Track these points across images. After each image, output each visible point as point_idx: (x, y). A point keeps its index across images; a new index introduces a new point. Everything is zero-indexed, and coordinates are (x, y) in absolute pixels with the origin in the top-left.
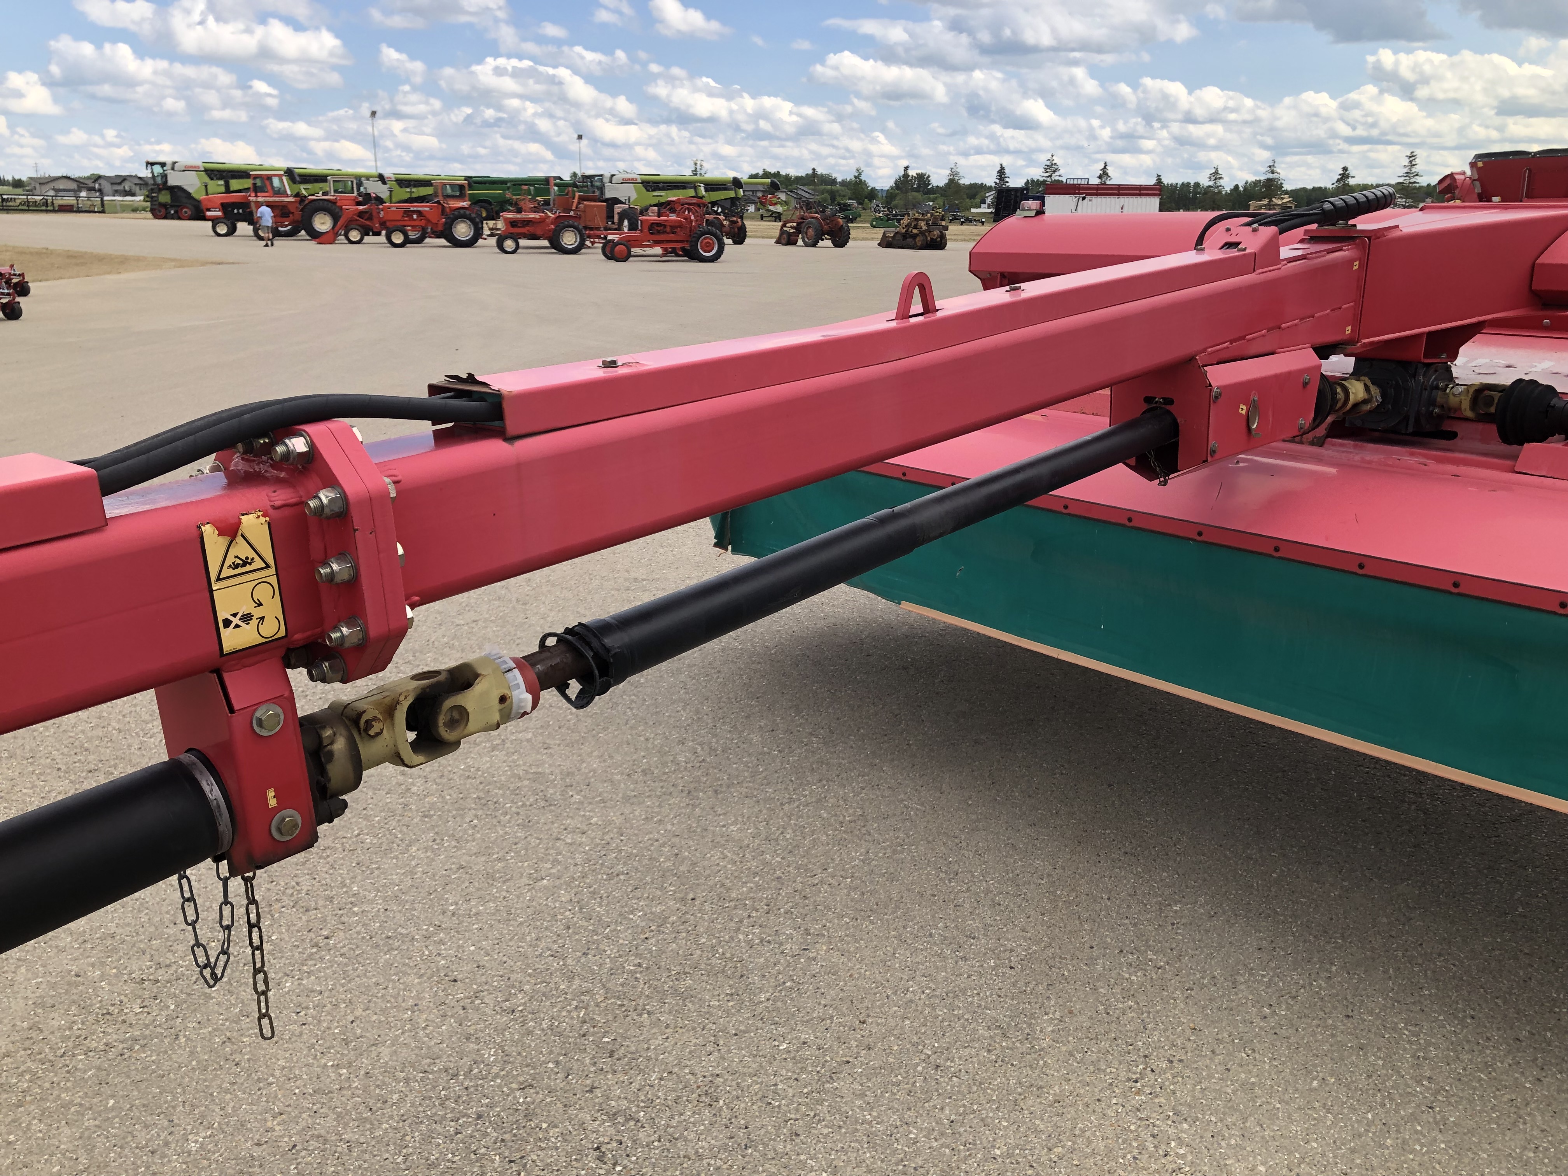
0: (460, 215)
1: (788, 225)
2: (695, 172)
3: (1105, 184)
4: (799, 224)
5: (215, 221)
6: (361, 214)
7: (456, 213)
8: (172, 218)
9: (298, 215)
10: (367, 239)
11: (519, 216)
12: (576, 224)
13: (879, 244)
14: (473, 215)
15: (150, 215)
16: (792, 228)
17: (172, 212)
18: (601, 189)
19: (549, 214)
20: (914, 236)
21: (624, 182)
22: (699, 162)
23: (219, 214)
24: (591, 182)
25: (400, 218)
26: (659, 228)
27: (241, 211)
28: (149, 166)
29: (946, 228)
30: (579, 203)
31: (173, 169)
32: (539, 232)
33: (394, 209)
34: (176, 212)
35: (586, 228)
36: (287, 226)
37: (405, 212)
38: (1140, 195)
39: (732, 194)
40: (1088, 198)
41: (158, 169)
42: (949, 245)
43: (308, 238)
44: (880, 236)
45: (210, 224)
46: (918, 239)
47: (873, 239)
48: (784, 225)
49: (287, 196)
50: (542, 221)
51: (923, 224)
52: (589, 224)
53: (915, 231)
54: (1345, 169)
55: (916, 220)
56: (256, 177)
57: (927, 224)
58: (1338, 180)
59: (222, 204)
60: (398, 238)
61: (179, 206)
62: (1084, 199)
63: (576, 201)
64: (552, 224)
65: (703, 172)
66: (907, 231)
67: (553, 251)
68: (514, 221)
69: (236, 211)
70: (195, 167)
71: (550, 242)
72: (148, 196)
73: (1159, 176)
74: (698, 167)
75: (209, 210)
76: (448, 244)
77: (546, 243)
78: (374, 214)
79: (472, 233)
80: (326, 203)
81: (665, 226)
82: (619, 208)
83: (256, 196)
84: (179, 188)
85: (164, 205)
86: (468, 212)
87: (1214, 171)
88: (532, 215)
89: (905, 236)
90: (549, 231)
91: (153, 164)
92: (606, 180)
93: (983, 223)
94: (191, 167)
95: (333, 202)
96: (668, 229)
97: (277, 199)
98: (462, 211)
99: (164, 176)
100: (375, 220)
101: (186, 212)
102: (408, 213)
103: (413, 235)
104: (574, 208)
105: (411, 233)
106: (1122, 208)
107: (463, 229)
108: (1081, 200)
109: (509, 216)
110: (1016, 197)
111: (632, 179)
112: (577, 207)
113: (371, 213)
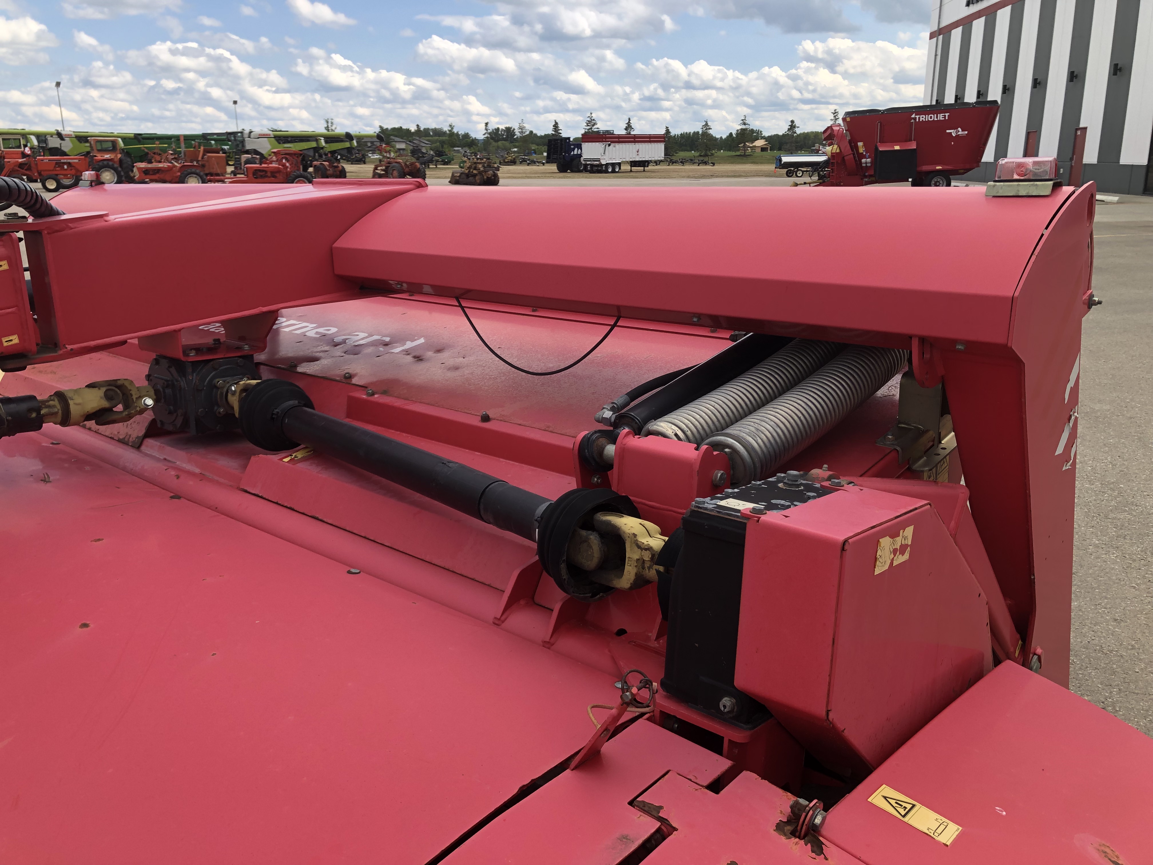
0: (107, 165)
1: (379, 168)
2: (327, 128)
3: (630, 134)
4: (387, 167)
6: (21, 165)
11: (150, 166)
12: (198, 171)
13: (450, 182)
14: (116, 166)
16: (382, 170)
18: (243, 142)
19: (176, 164)
20: (475, 176)
21: (262, 136)
22: (330, 121)
24: (235, 137)
25: (52, 168)
26: (262, 174)
29: (498, 169)
30: (204, 155)
32: (168, 179)
33: (47, 161)
35: (207, 175)
37: (56, 164)
38: (650, 142)
39: (347, 145)
40: (613, 145)
42: (501, 181)
44: (450, 175)
46: (477, 178)
47: (445, 178)
48: (376, 168)
50: (169, 169)
51: (480, 166)
52: (212, 171)
53: (475, 172)
54: (792, 122)
55: (475, 163)
57: (483, 166)
60: (51, 185)
62: (609, 145)
63: (201, 153)
64: (178, 172)
65: (333, 128)
66: (469, 172)
68: (146, 170)
73: (667, 127)
74: (330, 125)
78: (33, 165)
81: (266, 171)
82: (245, 157)
86: (111, 163)
87: (704, 123)
88: (161, 165)
89: (468, 176)
90: (177, 177)
92: (246, 136)
93: (543, 164)
96: (269, 174)
98: (105, 162)
102: (60, 164)
103: (67, 182)
104: (200, 159)
105: (64, 180)
106: (638, 152)
107: (107, 176)
108: (607, 146)
109: (141, 166)
110: (562, 144)
111: (267, 135)
112: (203, 158)
113: (30, 166)
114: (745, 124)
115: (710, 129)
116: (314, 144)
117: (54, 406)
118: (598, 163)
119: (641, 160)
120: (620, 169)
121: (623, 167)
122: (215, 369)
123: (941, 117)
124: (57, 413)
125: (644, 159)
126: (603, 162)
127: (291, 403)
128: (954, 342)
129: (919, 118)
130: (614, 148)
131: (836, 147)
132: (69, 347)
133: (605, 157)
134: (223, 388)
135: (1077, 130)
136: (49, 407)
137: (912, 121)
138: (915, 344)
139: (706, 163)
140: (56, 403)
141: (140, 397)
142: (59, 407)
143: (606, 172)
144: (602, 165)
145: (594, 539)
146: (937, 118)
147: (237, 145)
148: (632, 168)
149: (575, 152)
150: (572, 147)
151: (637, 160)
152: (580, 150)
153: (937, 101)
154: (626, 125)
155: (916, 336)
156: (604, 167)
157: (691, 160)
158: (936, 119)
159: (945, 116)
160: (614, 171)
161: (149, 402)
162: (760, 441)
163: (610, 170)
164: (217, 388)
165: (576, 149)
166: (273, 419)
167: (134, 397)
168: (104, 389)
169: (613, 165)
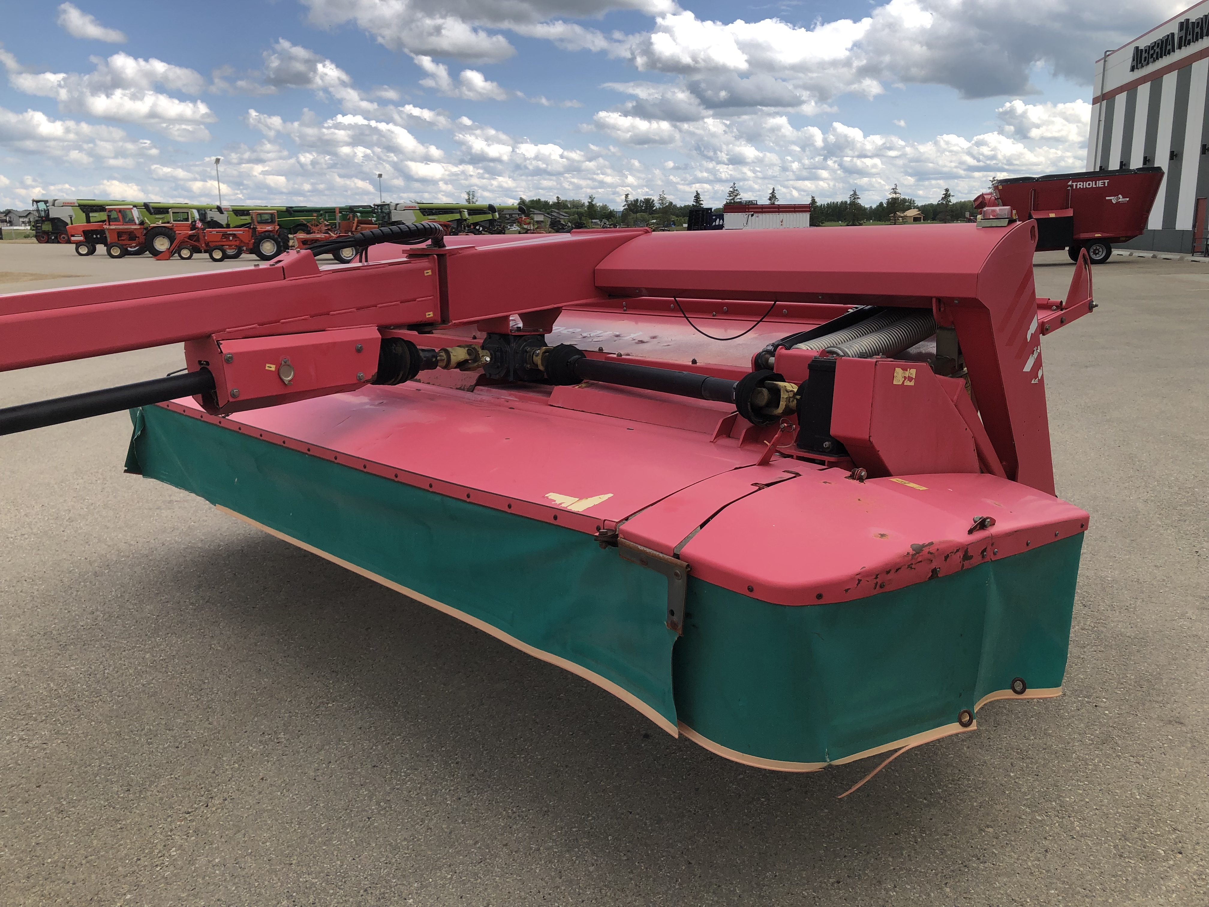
0: (267, 236)
2: (468, 201)
3: (774, 204)
5: (78, 244)
6: (190, 237)
7: (263, 235)
8: (53, 242)
9: (142, 239)
10: (195, 256)
11: (308, 236)
14: (275, 237)
15: (34, 240)
17: (53, 238)
18: (389, 214)
19: (333, 235)
21: (407, 208)
22: (471, 193)
23: (82, 238)
24: (381, 209)
25: (219, 240)
27: (99, 236)
28: (35, 203)
30: (357, 226)
31: (54, 205)
33: (215, 233)
34: (56, 238)
36: (135, 247)
37: (223, 235)
38: (795, 212)
39: (490, 217)
40: (755, 215)
41: (42, 206)
43: (151, 256)
45: (74, 246)
49: (135, 224)
54: (947, 190)
56: (111, 211)
58: (943, 199)
59: (84, 231)
60: (218, 255)
61: (58, 233)
62: (752, 215)
63: (355, 225)
65: (474, 200)
67: (337, 262)
68: (305, 241)
69: (95, 236)
70: (71, 203)
71: (334, 256)
72: (33, 226)
73: (813, 197)
74: (471, 197)
75: (73, 236)
76: (258, 258)
77: (330, 256)
78: (201, 237)
79: (275, 250)
80: (164, 229)
83: (109, 225)
84: (58, 219)
85: (46, 233)
86: (271, 234)
87: (852, 193)
88: (318, 236)
91: (37, 202)
92: (392, 208)
94: (68, 203)
95: (171, 229)
97: (126, 227)
98: (267, 233)
99: (47, 211)
100: (202, 242)
101: (64, 238)
102: (226, 236)
103: (230, 252)
104: (354, 229)
105: (228, 251)
106: (782, 222)
107: (268, 246)
108: (750, 216)
109: (301, 237)
110: (703, 215)
111: (412, 207)
112: (356, 229)
113: (199, 236)
114: (896, 193)
115: (858, 198)
116: (457, 216)
117: (443, 356)
122: (526, 341)
123: (1100, 184)
124: (444, 360)
127: (577, 356)
128: (953, 299)
129: (1076, 185)
130: (757, 219)
132: (454, 322)
134: (530, 352)
136: (440, 356)
137: (1069, 188)
138: (934, 300)
140: (443, 354)
141: (483, 356)
142: (445, 357)
145: (765, 391)
146: (1096, 184)
147: (384, 217)
149: (717, 223)
150: (714, 217)
152: (721, 220)
153: (1101, 167)
154: (770, 195)
155: (935, 297)
158: (1094, 186)
159: (1104, 183)
161: (488, 359)
162: (851, 351)
164: (526, 352)
165: (718, 220)
166: (567, 365)
167: (481, 355)
168: (467, 349)
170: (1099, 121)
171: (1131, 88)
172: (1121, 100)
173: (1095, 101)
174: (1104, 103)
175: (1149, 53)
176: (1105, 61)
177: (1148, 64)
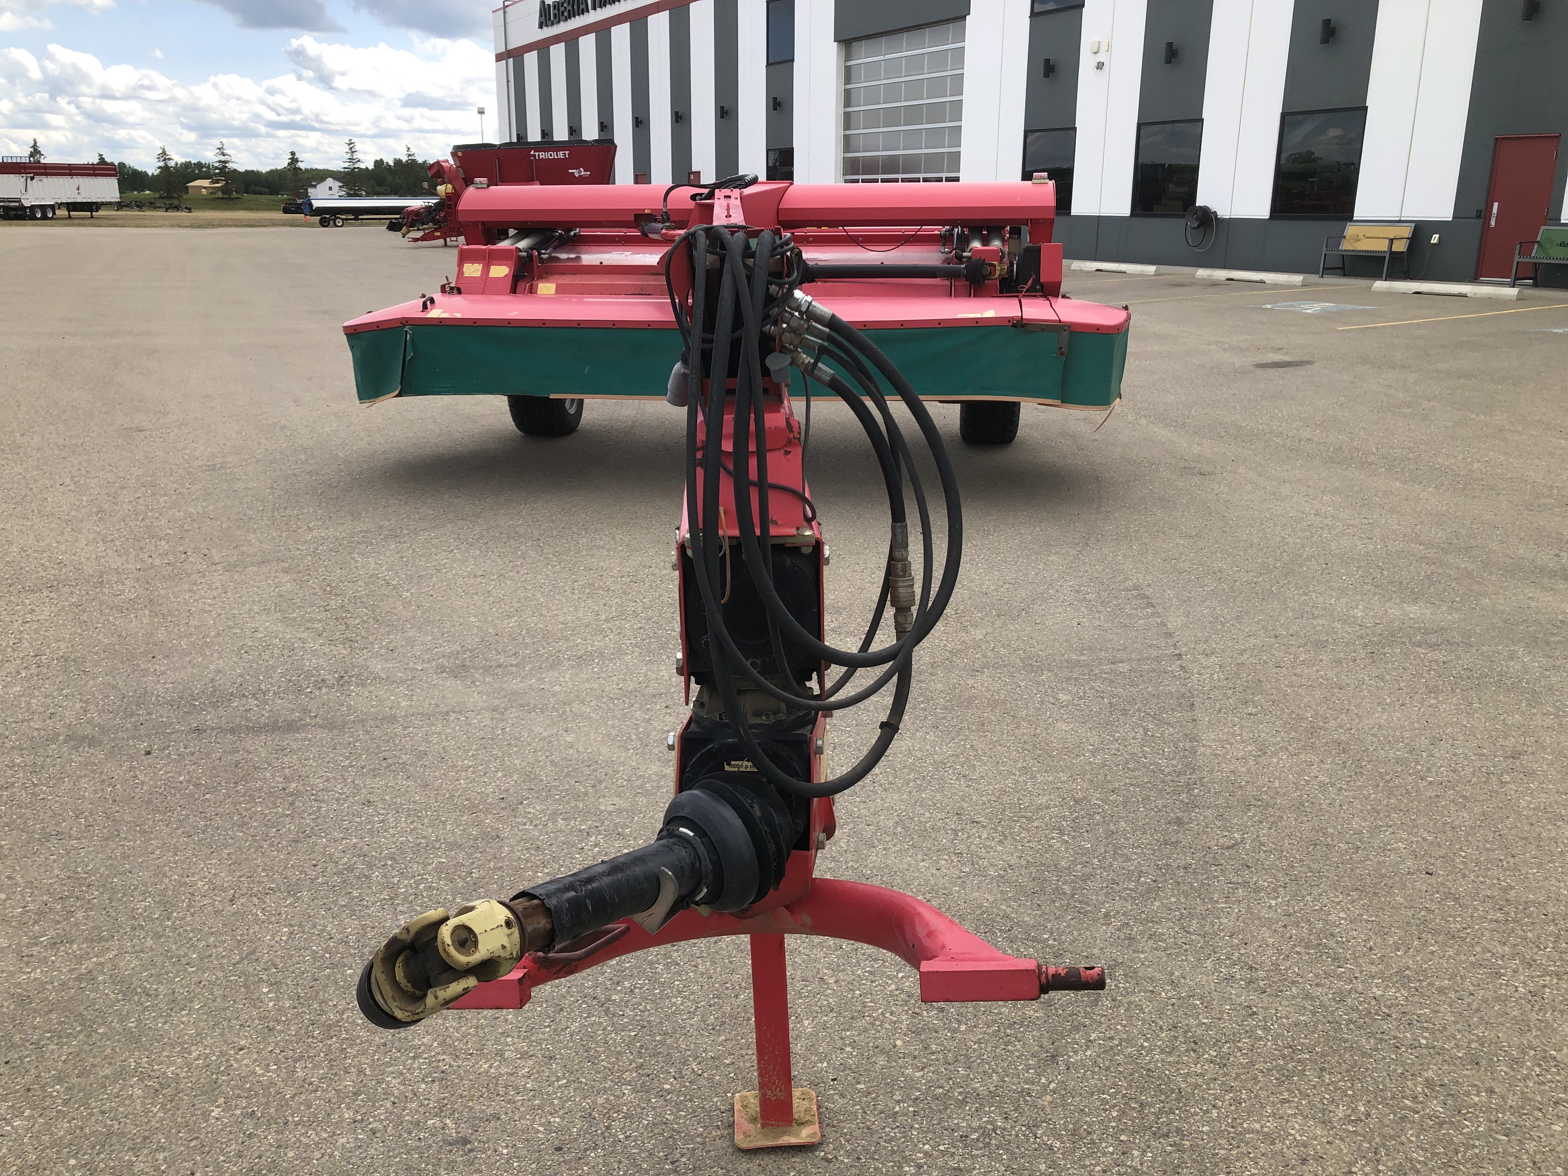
38: (95, 175)
40: (37, 178)
54: (293, 153)
58: (289, 164)
62: (32, 179)
87: (161, 151)
106: (78, 189)
108: (29, 180)
114: (224, 155)
115: (170, 159)
118: (17, 204)
119: (84, 201)
120: (54, 213)
121: (58, 212)
123: (561, 155)
125: (89, 201)
126: (27, 204)
129: (539, 155)
130: (40, 184)
131: (450, 186)
133: (27, 196)
135: (689, 174)
139: (177, 208)
143: (33, 218)
144: (23, 208)
146: (557, 155)
148: (71, 213)
151: (79, 201)
154: (32, 150)
156: (28, 210)
157: (151, 203)
158: (556, 157)
159: (565, 154)
160: (44, 217)
163: (39, 216)
169: (43, 208)
170: (508, 81)
171: (542, 47)
172: (531, 60)
173: (499, 57)
174: (511, 60)
175: (558, 10)
176: (505, 12)
177: (559, 22)
